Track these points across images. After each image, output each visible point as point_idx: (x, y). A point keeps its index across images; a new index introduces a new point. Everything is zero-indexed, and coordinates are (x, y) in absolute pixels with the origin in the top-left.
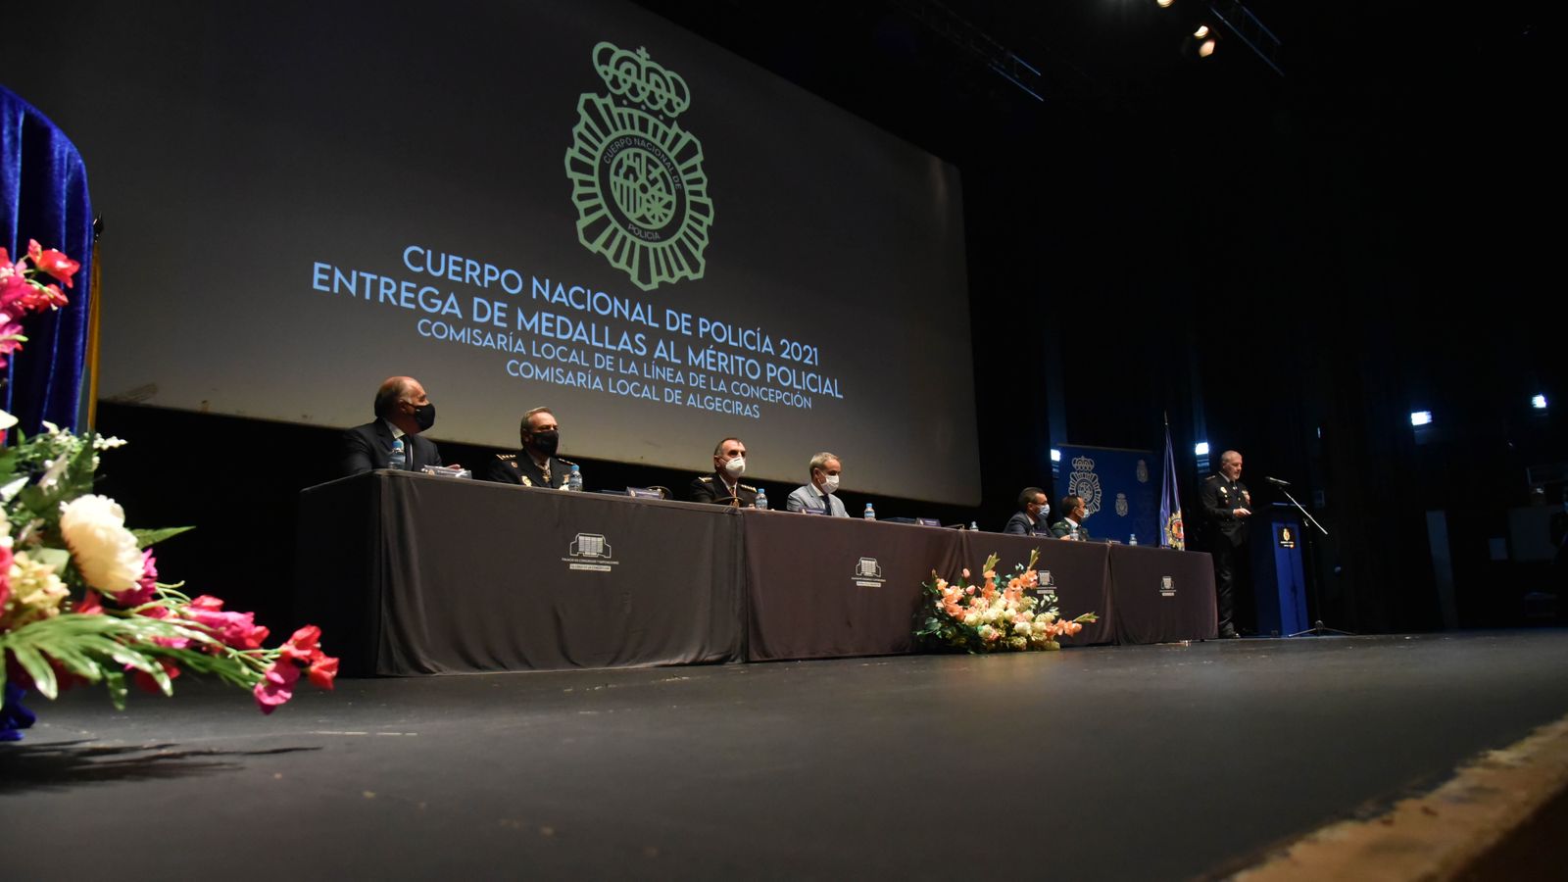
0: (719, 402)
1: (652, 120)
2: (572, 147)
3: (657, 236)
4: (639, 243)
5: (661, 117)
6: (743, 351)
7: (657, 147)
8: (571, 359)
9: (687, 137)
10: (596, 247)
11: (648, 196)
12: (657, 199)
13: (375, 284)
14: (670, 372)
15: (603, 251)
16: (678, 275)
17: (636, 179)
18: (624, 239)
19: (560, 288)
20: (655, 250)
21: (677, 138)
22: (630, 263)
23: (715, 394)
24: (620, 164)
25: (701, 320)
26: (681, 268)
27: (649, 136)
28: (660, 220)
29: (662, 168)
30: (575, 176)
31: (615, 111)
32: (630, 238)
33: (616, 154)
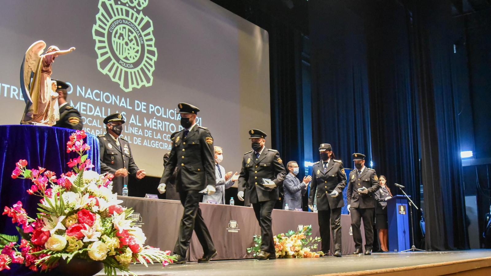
0: (157, 143)
1: (131, 11)
2: (95, 24)
3: (132, 66)
4: (124, 69)
5: (135, 10)
6: (168, 120)
7: (133, 24)
8: (93, 124)
9: (146, 19)
10: (105, 71)
11: (128, 47)
12: (132, 48)
13: (9, 89)
14: (137, 130)
15: (108, 73)
16: (141, 84)
17: (123, 39)
18: (118, 67)
19: (89, 91)
20: (131, 73)
21: (142, 19)
22: (120, 79)
23: (156, 140)
24: (116, 33)
25: (151, 105)
26: (142, 81)
27: (129, 19)
28: (134, 59)
29: (135, 34)
30: (96, 38)
31: (115, 7)
32: (120, 67)
33: (114, 28)
